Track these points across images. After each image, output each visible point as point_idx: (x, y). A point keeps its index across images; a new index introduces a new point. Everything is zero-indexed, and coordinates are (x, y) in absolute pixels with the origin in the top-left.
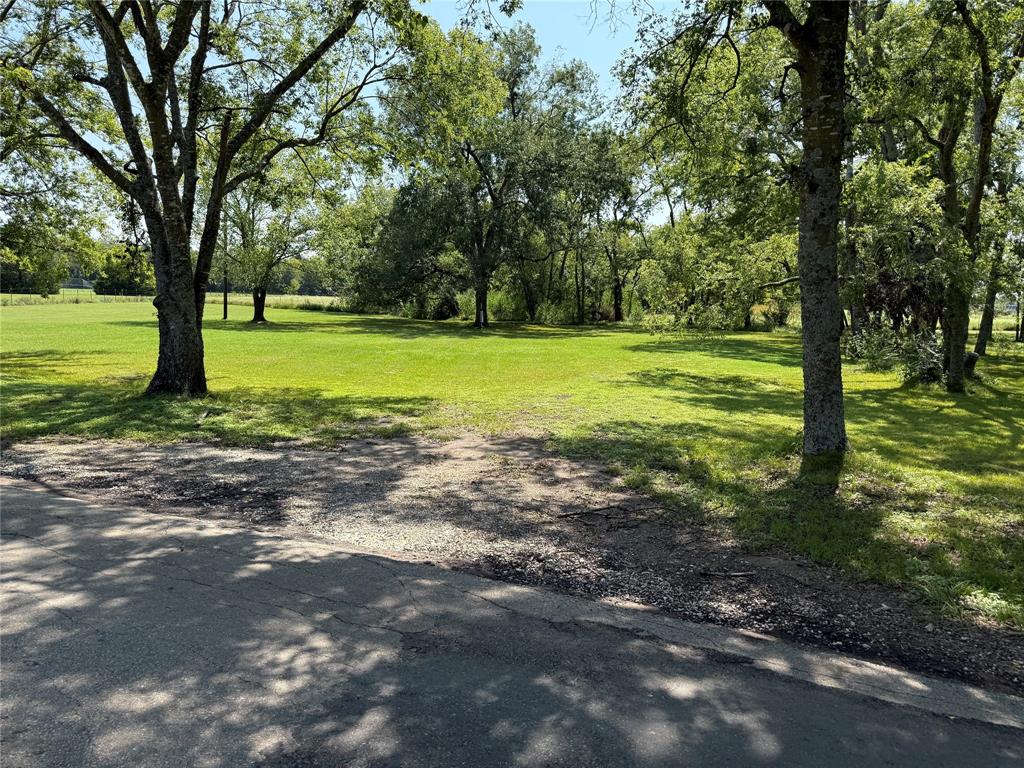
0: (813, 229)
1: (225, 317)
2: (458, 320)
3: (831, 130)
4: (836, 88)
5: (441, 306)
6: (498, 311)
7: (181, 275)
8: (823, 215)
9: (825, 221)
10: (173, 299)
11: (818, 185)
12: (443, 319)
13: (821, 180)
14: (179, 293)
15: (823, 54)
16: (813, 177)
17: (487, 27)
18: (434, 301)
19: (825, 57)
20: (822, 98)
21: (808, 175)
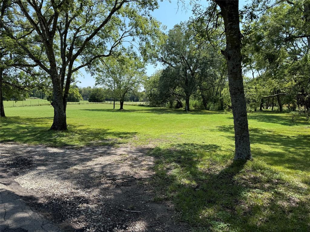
0: (231, 74)
1: (114, 108)
2: (182, 109)
3: (233, 36)
4: (234, 19)
5: (177, 104)
6: (195, 106)
7: (58, 95)
8: (234, 68)
9: (235, 71)
10: (56, 102)
11: (231, 57)
12: (177, 109)
13: (231, 55)
14: (58, 101)
15: (228, 7)
16: (229, 54)
17: (149, 16)
18: (175, 103)
19: (229, 8)
20: (229, 24)
21: (227, 53)
